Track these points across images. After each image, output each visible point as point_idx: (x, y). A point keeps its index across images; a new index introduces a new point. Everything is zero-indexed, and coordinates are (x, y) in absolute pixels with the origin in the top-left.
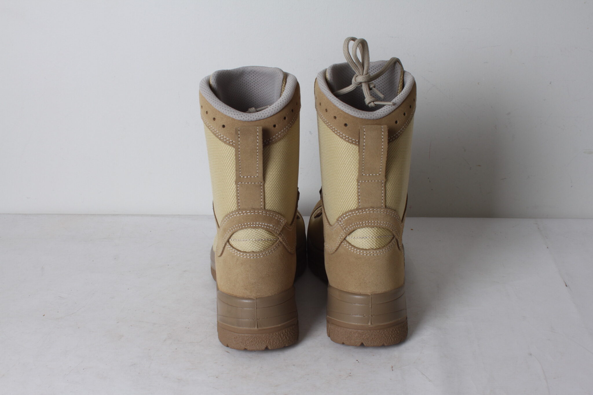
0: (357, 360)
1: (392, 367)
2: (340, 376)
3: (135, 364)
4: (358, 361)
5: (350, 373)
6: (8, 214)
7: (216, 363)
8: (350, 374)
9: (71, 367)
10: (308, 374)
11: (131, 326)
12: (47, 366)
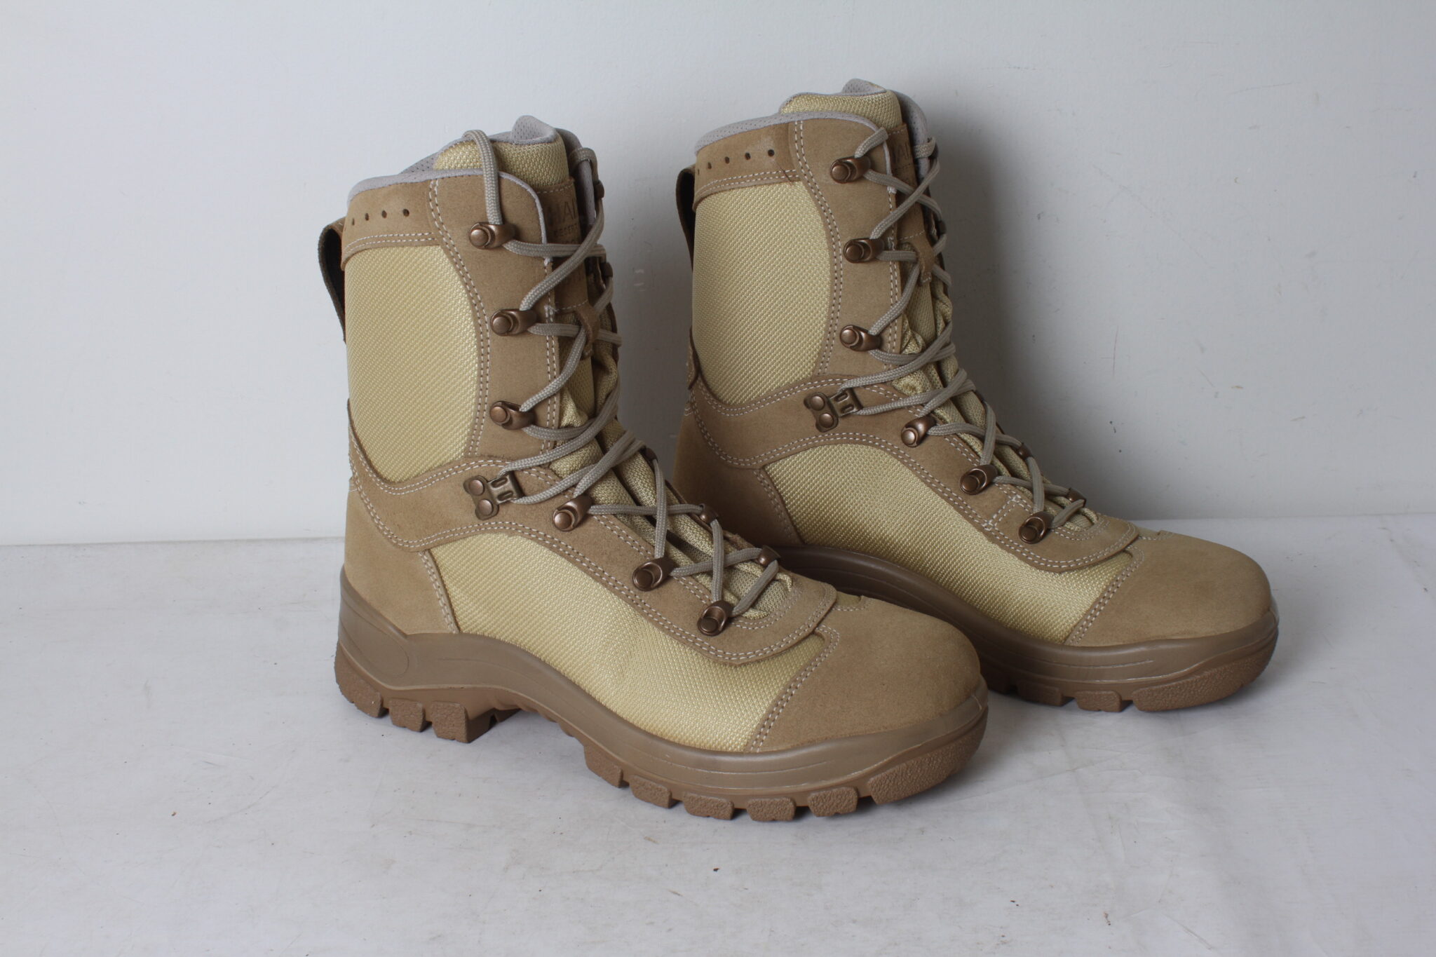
0: (1013, 902)
1: (1107, 916)
2: (978, 944)
3: (439, 936)
4: (1016, 903)
5: (1003, 936)
6: (30, 545)
7: (652, 923)
8: (1004, 939)
9: (272, 950)
10: (896, 944)
11: (410, 833)
12: (208, 950)
